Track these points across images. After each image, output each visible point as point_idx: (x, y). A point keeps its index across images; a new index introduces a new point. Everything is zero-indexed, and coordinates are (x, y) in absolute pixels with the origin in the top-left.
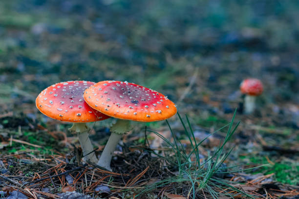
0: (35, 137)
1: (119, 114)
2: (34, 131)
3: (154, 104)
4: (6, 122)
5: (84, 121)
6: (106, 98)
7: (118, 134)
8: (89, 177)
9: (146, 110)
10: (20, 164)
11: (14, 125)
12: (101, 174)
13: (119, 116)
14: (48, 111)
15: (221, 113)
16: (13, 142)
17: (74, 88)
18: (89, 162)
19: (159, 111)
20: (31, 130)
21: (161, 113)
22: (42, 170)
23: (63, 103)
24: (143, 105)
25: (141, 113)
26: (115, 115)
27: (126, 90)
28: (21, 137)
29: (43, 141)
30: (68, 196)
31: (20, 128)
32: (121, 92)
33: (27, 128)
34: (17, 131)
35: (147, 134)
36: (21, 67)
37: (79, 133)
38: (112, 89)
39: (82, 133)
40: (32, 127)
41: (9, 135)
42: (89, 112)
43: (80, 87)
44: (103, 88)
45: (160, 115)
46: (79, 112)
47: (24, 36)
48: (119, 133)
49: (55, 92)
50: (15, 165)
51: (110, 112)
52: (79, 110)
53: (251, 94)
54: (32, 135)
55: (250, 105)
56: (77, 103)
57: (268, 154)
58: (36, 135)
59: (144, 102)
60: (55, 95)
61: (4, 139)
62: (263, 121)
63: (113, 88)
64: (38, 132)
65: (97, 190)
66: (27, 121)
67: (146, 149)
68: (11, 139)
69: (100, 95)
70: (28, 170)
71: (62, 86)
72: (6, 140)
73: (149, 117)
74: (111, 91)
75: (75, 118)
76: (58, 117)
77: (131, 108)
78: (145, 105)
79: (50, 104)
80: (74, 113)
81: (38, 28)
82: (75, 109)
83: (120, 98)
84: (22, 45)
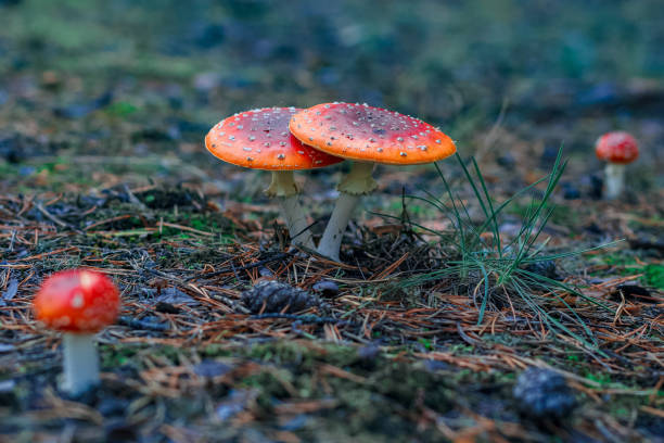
0: (203, 222)
1: (350, 151)
2: (203, 212)
3: (415, 137)
4: (151, 198)
5: (290, 168)
6: (327, 126)
7: (351, 194)
8: (300, 270)
9: (399, 144)
10: (179, 254)
11: (164, 204)
12: (321, 266)
13: (350, 154)
14: (227, 153)
15: (558, 200)
16: (164, 226)
17: (273, 116)
18: (301, 247)
19: (423, 147)
20: (195, 211)
21: (426, 150)
22: (218, 261)
23: (253, 138)
24: (394, 138)
25: (390, 149)
26: (344, 152)
27: (365, 115)
28: (179, 221)
29: (219, 227)
30: (263, 287)
31: (176, 209)
32: (355, 118)
33: (190, 208)
34: (171, 212)
35: (406, 202)
36: (173, 132)
37: (283, 198)
38: (338, 113)
39: (289, 197)
40: (199, 207)
41: (157, 217)
42: (300, 152)
43: (283, 115)
44: (324, 112)
45: (425, 154)
46: (282, 152)
47: (176, 91)
48: (354, 192)
49: (239, 123)
50: (169, 256)
51: (335, 148)
52: (280, 148)
53: (616, 160)
54: (199, 218)
55: (614, 183)
56: (278, 138)
57: (639, 253)
58: (206, 219)
59: (397, 133)
60: (239, 127)
61: (148, 222)
62: (641, 210)
63: (341, 111)
64: (208, 214)
65: (315, 287)
66: (188, 197)
67: (405, 232)
68: (161, 223)
69: (318, 122)
70: (192, 261)
71: (251, 114)
72: (152, 224)
73: (404, 155)
74: (337, 116)
75: (275, 162)
76: (245, 162)
77: (372, 142)
78: (397, 136)
79: (231, 141)
80: (273, 153)
81: (206, 81)
82: (275, 148)
83: (353, 126)
84: (175, 104)
